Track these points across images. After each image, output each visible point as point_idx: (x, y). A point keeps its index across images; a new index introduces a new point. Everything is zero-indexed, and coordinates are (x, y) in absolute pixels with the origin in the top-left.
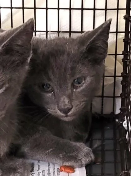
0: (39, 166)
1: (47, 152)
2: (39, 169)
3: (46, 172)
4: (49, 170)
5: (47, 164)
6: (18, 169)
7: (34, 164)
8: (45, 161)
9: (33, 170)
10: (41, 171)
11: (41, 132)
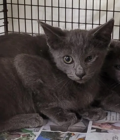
0: (111, 114)
1: (116, 105)
2: (111, 115)
3: (115, 117)
4: (116, 116)
5: (116, 113)
6: (98, 113)
7: (108, 113)
8: (114, 111)
9: (107, 115)
10: (112, 116)
11: (113, 94)
